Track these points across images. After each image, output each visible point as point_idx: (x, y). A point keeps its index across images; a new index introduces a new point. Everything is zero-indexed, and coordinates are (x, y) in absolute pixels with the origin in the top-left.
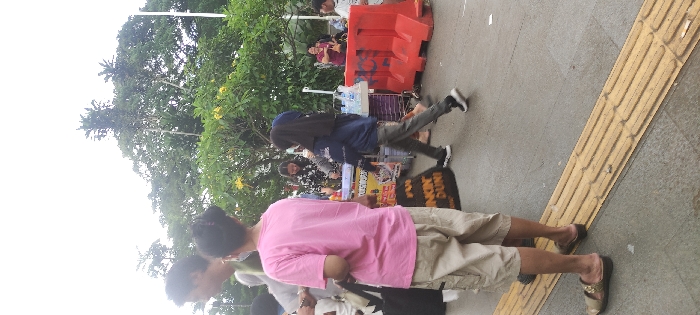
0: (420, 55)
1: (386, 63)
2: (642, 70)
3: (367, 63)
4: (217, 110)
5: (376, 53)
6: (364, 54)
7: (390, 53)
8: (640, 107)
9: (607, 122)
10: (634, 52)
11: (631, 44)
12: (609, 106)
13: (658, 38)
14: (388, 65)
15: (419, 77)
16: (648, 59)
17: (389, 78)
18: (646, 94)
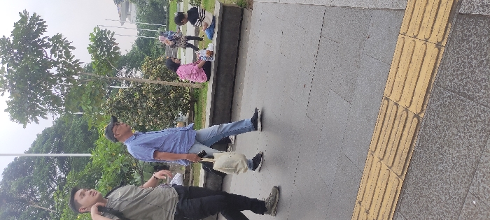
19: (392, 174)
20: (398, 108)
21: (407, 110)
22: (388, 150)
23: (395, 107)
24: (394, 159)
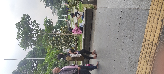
19: (148, 64)
20: (149, 42)
21: (152, 42)
22: (147, 56)
23: (148, 41)
24: (149, 59)
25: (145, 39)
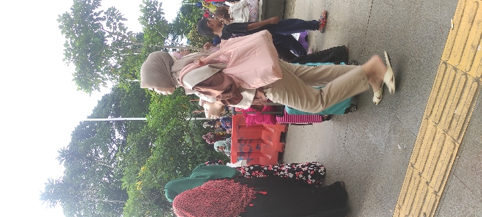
0: (280, 142)
1: (258, 147)
2: (434, 149)
3: (246, 148)
4: (139, 183)
5: (251, 141)
6: (243, 141)
7: (261, 140)
8: (437, 173)
9: (417, 183)
10: (426, 137)
11: (423, 133)
12: (416, 173)
13: (440, 129)
14: (260, 148)
15: (281, 156)
16: (436, 142)
17: (261, 158)
18: (439, 164)
19: (448, 137)
20: (456, 72)
21: (466, 74)
23: (453, 71)
25: (445, 63)
